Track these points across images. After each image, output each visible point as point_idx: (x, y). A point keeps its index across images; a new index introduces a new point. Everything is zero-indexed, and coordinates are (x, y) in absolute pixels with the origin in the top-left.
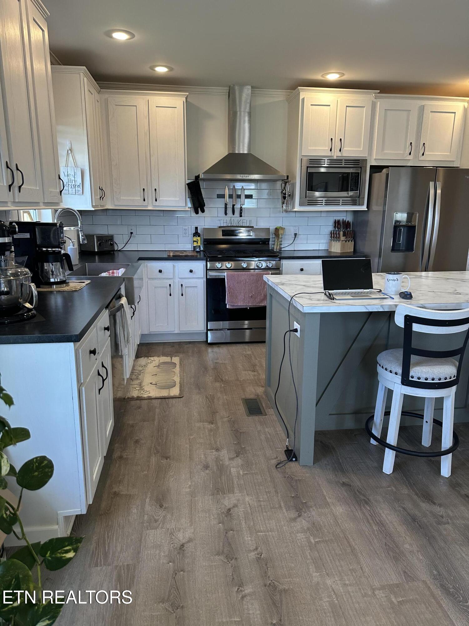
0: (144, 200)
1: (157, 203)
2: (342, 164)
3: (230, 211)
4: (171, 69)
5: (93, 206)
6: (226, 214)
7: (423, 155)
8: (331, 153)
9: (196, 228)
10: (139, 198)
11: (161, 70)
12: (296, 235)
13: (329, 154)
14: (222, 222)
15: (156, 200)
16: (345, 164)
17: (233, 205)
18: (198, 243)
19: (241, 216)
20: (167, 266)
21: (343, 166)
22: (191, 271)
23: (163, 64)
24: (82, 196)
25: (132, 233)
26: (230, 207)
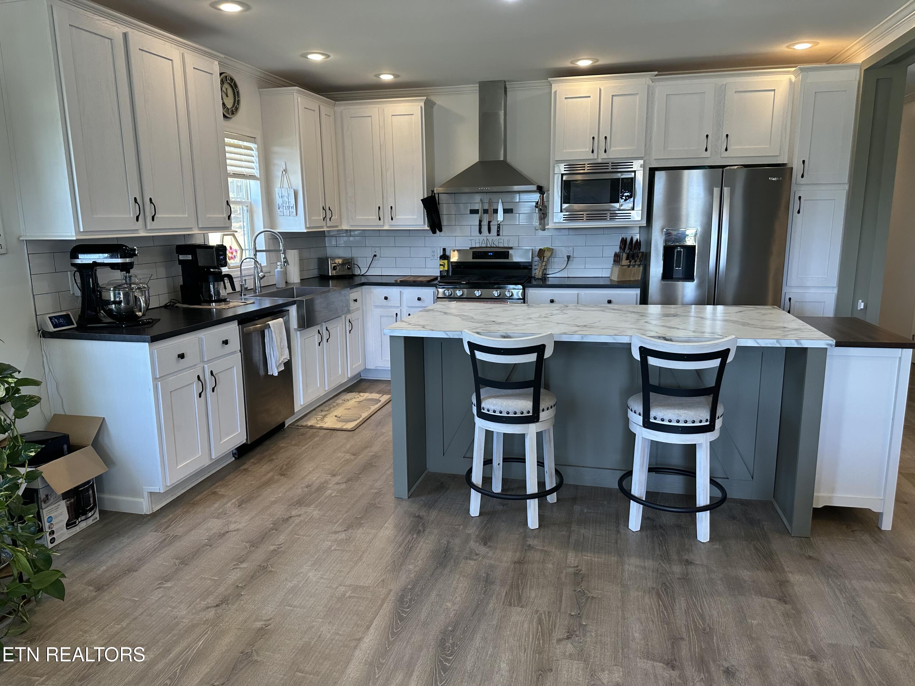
0: (380, 219)
1: (393, 222)
2: (608, 169)
3: (485, 229)
4: (396, 76)
5: (307, 228)
6: (480, 232)
7: (726, 150)
8: (593, 155)
9: (444, 250)
10: (375, 217)
11: (387, 78)
12: (569, 257)
13: (591, 156)
14: (473, 242)
15: (392, 219)
16: (612, 168)
17: (489, 222)
18: (444, 267)
19: (498, 235)
20: (394, 292)
21: (610, 170)
22: (419, 299)
23: (388, 72)
24: (296, 217)
25: (375, 256)
26: (485, 223)
